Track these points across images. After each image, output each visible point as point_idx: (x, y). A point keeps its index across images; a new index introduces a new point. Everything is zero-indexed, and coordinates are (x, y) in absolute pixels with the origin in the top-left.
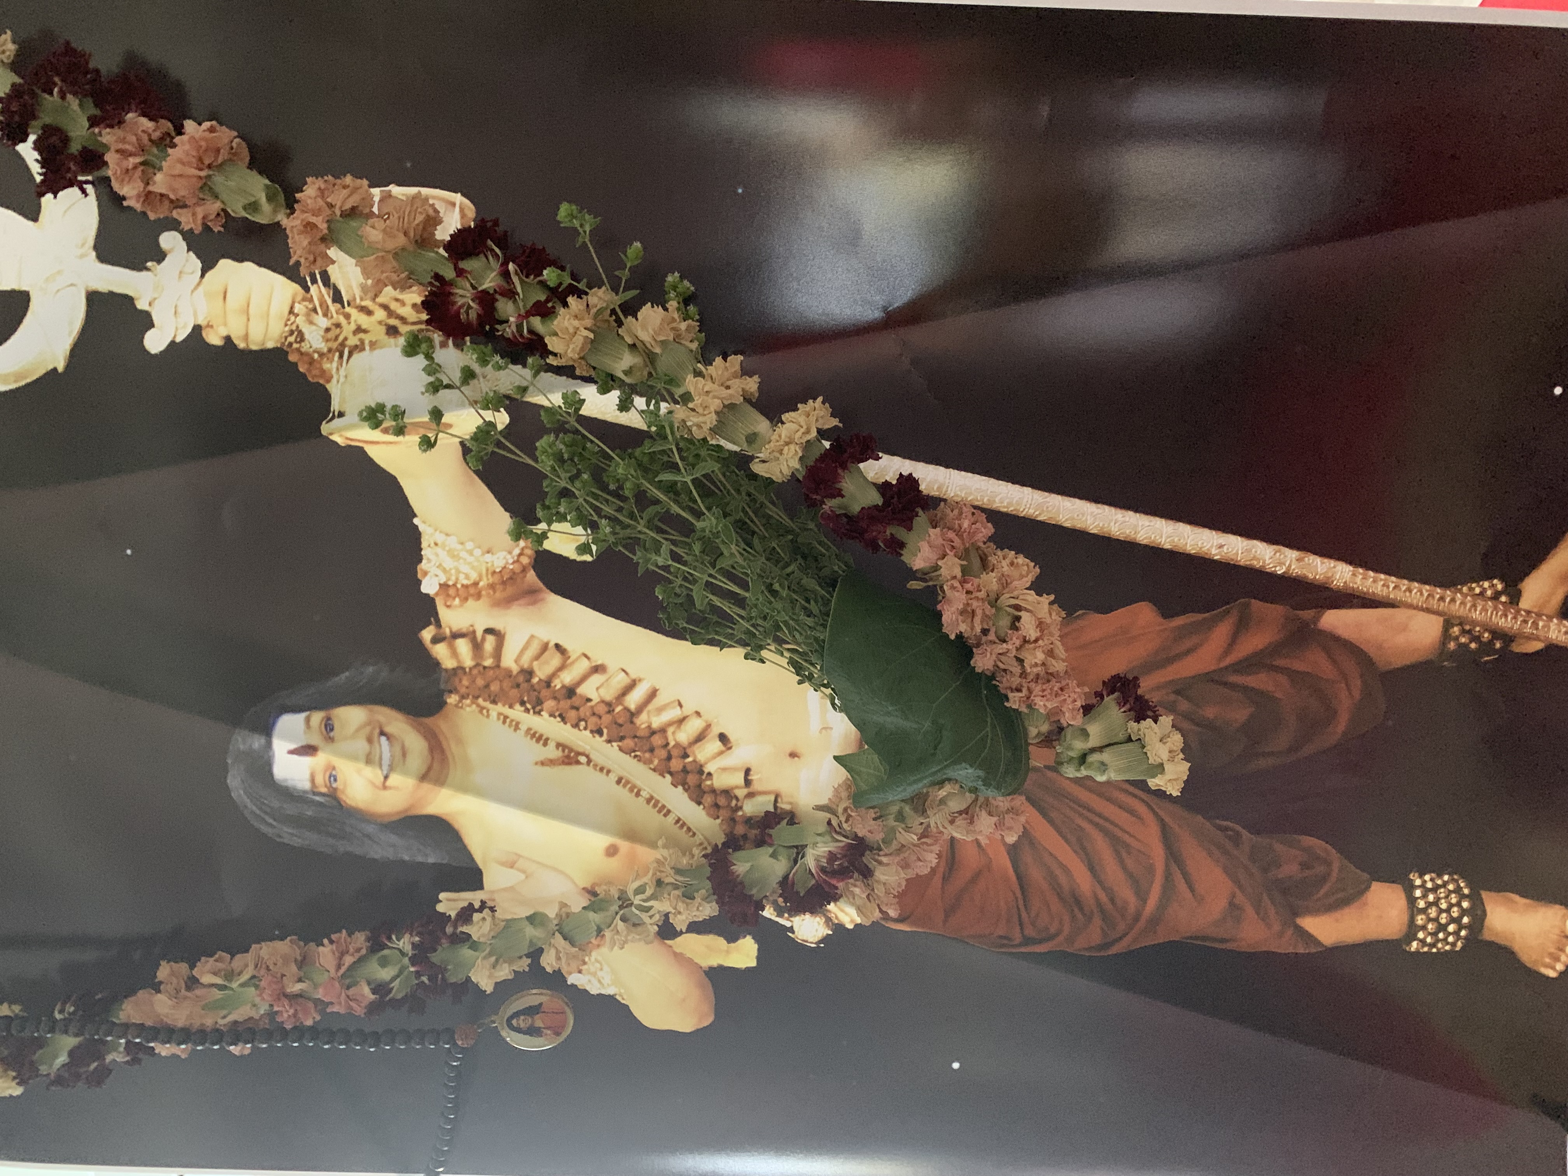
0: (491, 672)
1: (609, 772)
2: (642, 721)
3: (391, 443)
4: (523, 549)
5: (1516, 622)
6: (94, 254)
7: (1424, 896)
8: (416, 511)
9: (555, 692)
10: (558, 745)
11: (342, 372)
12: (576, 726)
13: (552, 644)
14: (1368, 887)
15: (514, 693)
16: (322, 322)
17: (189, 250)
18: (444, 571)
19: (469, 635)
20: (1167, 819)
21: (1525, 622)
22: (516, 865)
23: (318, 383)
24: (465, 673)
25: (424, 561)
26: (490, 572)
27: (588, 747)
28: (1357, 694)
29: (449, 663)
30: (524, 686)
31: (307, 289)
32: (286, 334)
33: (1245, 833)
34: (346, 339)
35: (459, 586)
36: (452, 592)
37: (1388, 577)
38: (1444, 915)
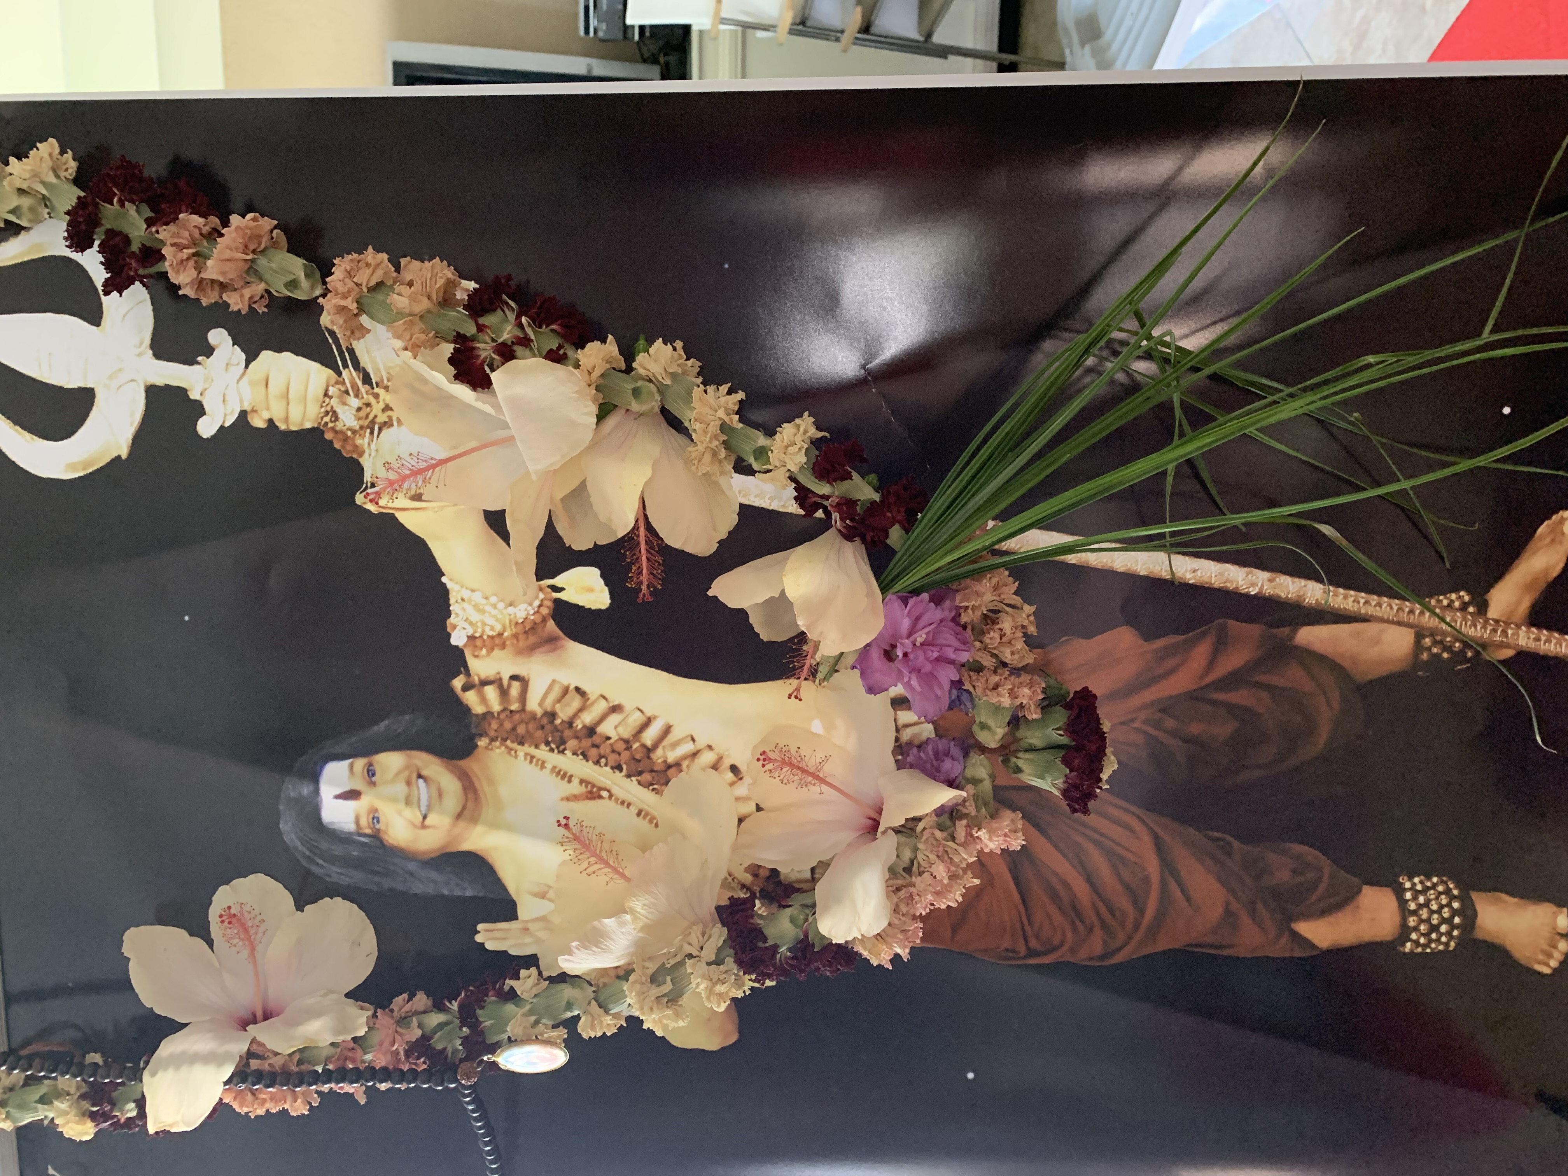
0: (517, 717)
1: (629, 805)
2: (658, 755)
3: (419, 509)
4: (542, 601)
5: (1485, 631)
6: (151, 352)
7: (1415, 898)
8: (443, 570)
9: (576, 731)
10: (582, 781)
11: (373, 446)
12: (597, 763)
13: (572, 687)
14: (1359, 891)
15: (539, 734)
16: (354, 402)
17: (234, 345)
18: (471, 624)
19: (496, 682)
20: (1161, 833)
21: (1494, 631)
22: (548, 896)
23: (352, 458)
24: (493, 717)
25: (453, 616)
26: (513, 624)
27: (609, 783)
28: (1336, 706)
29: (478, 709)
30: (548, 727)
31: (339, 374)
32: (322, 415)
33: (1236, 844)
34: (376, 416)
35: (485, 637)
36: (479, 643)
37: (1357, 593)
38: (1435, 916)
